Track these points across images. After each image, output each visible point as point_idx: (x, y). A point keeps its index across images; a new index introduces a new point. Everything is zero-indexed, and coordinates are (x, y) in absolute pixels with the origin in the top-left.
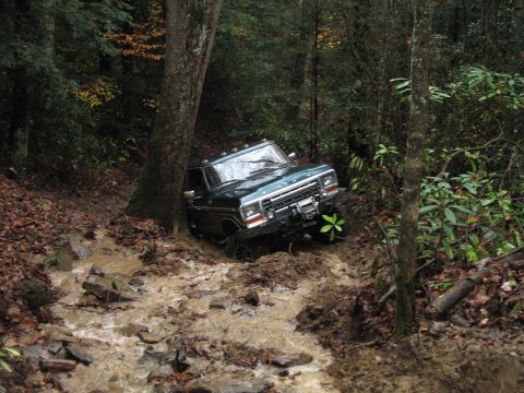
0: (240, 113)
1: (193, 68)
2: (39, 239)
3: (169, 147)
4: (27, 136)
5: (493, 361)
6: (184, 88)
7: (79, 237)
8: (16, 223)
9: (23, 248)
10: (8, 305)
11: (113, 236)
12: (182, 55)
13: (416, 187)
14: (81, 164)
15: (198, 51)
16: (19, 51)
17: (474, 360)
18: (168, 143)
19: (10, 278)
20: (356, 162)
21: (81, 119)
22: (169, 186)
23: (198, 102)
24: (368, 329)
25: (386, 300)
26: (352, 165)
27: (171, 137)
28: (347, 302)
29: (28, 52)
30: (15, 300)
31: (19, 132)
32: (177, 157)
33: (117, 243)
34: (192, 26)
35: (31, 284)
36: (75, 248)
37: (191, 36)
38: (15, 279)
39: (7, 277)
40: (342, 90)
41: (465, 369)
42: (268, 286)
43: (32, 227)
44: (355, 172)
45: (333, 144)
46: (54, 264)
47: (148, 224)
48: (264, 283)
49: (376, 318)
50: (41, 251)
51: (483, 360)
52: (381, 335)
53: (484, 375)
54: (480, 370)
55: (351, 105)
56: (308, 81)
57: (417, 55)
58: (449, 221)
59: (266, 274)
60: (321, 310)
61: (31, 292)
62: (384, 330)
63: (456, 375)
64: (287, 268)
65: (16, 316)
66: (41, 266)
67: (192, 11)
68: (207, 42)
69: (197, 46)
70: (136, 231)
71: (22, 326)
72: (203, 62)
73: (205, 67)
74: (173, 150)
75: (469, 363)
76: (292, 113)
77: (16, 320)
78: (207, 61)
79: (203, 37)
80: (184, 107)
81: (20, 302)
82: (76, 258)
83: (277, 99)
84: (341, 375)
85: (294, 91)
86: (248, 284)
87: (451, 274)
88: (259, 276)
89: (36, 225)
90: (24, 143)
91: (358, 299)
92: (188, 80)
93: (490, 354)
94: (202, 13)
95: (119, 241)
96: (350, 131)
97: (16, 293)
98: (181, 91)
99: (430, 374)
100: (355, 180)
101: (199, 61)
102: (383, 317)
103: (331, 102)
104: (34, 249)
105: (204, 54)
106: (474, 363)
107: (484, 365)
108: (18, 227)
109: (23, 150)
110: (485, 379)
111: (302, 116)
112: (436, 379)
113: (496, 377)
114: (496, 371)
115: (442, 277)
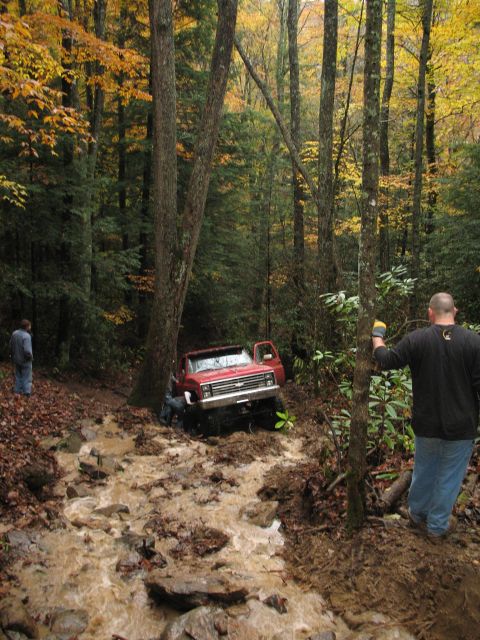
0: (219, 330)
1: (176, 293)
2: (59, 424)
3: (158, 354)
4: (69, 347)
5: (454, 569)
6: (169, 308)
7: (91, 422)
8: (43, 412)
9: (45, 432)
10: (9, 489)
11: (116, 421)
12: (167, 284)
13: (365, 389)
14: (108, 365)
15: (179, 280)
16: (60, 287)
17: (432, 564)
18: (158, 350)
19: (14, 464)
20: (298, 362)
21: (108, 335)
22: (159, 382)
23: (180, 318)
24: (318, 513)
25: (334, 487)
26: (296, 365)
27: (160, 346)
28: (298, 482)
29: (67, 287)
30: (17, 483)
31: (63, 344)
32: (165, 361)
33: (120, 427)
34: (174, 262)
35: (32, 470)
36: (84, 432)
37: (173, 269)
38: (18, 465)
39: (11, 464)
40: (287, 312)
41: (422, 572)
42: (232, 463)
43: (56, 415)
44: (298, 370)
45: (282, 350)
46: (65, 447)
47: (144, 412)
48: (228, 461)
49: (325, 501)
50: (59, 435)
51: (443, 567)
52: (329, 518)
53: (444, 583)
54: (440, 577)
55: (293, 323)
56: (264, 307)
57: (364, 259)
58: (389, 416)
59: (231, 454)
60: (275, 490)
61: (31, 477)
62: (333, 514)
63: (413, 579)
64: (248, 448)
65: (14, 499)
66: (54, 449)
67: (174, 250)
68: (186, 274)
69: (178, 276)
70: (134, 417)
71: (20, 508)
72: (183, 289)
73: (185, 292)
74: (161, 355)
75: (427, 566)
76: (254, 328)
77: (14, 503)
78: (186, 288)
79: (183, 270)
80: (169, 322)
81: (21, 486)
82: (84, 440)
83: (243, 319)
84: (295, 563)
85: (254, 313)
86: (216, 462)
87: (392, 464)
88: (225, 456)
89: (59, 414)
90: (66, 351)
91: (307, 482)
92: (172, 303)
93: (451, 562)
94: (182, 252)
95: (121, 425)
96: (294, 340)
97: (19, 478)
98: (167, 311)
99: (385, 575)
100: (298, 376)
101: (180, 288)
102: (331, 502)
103: (280, 320)
104: (53, 433)
105: (184, 283)
106: (432, 568)
107: (444, 572)
108: (44, 415)
109: (66, 357)
110: (446, 587)
111: (261, 331)
112: (391, 580)
113: (459, 586)
114: (459, 580)
115: (385, 467)
